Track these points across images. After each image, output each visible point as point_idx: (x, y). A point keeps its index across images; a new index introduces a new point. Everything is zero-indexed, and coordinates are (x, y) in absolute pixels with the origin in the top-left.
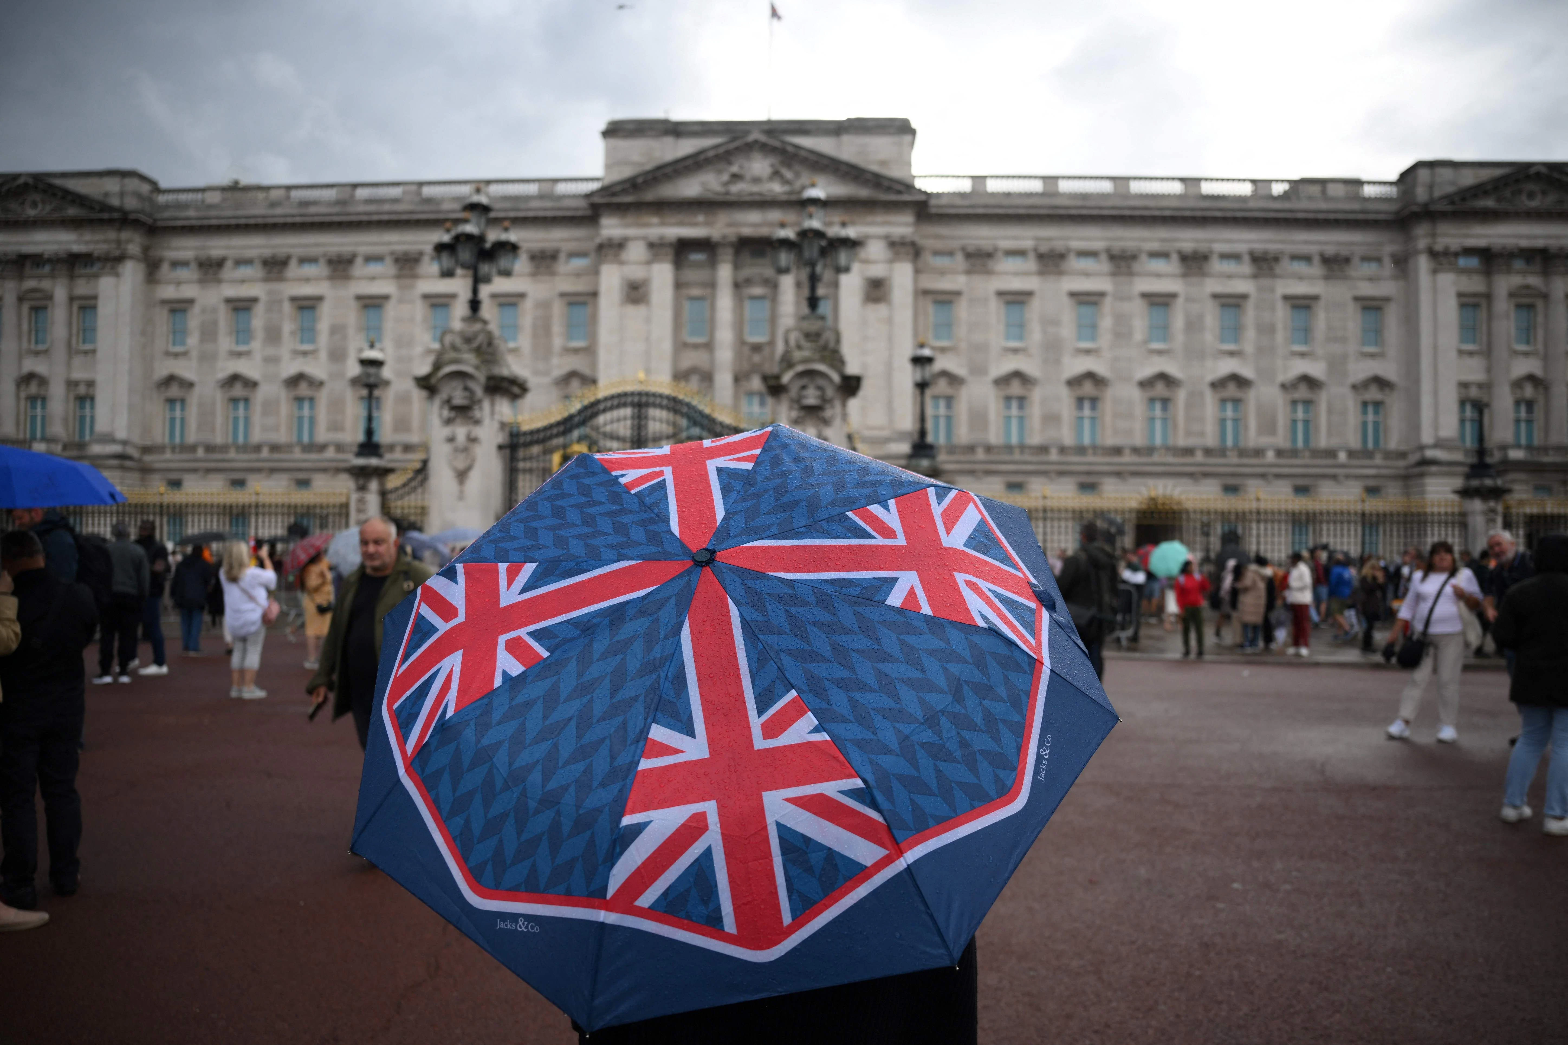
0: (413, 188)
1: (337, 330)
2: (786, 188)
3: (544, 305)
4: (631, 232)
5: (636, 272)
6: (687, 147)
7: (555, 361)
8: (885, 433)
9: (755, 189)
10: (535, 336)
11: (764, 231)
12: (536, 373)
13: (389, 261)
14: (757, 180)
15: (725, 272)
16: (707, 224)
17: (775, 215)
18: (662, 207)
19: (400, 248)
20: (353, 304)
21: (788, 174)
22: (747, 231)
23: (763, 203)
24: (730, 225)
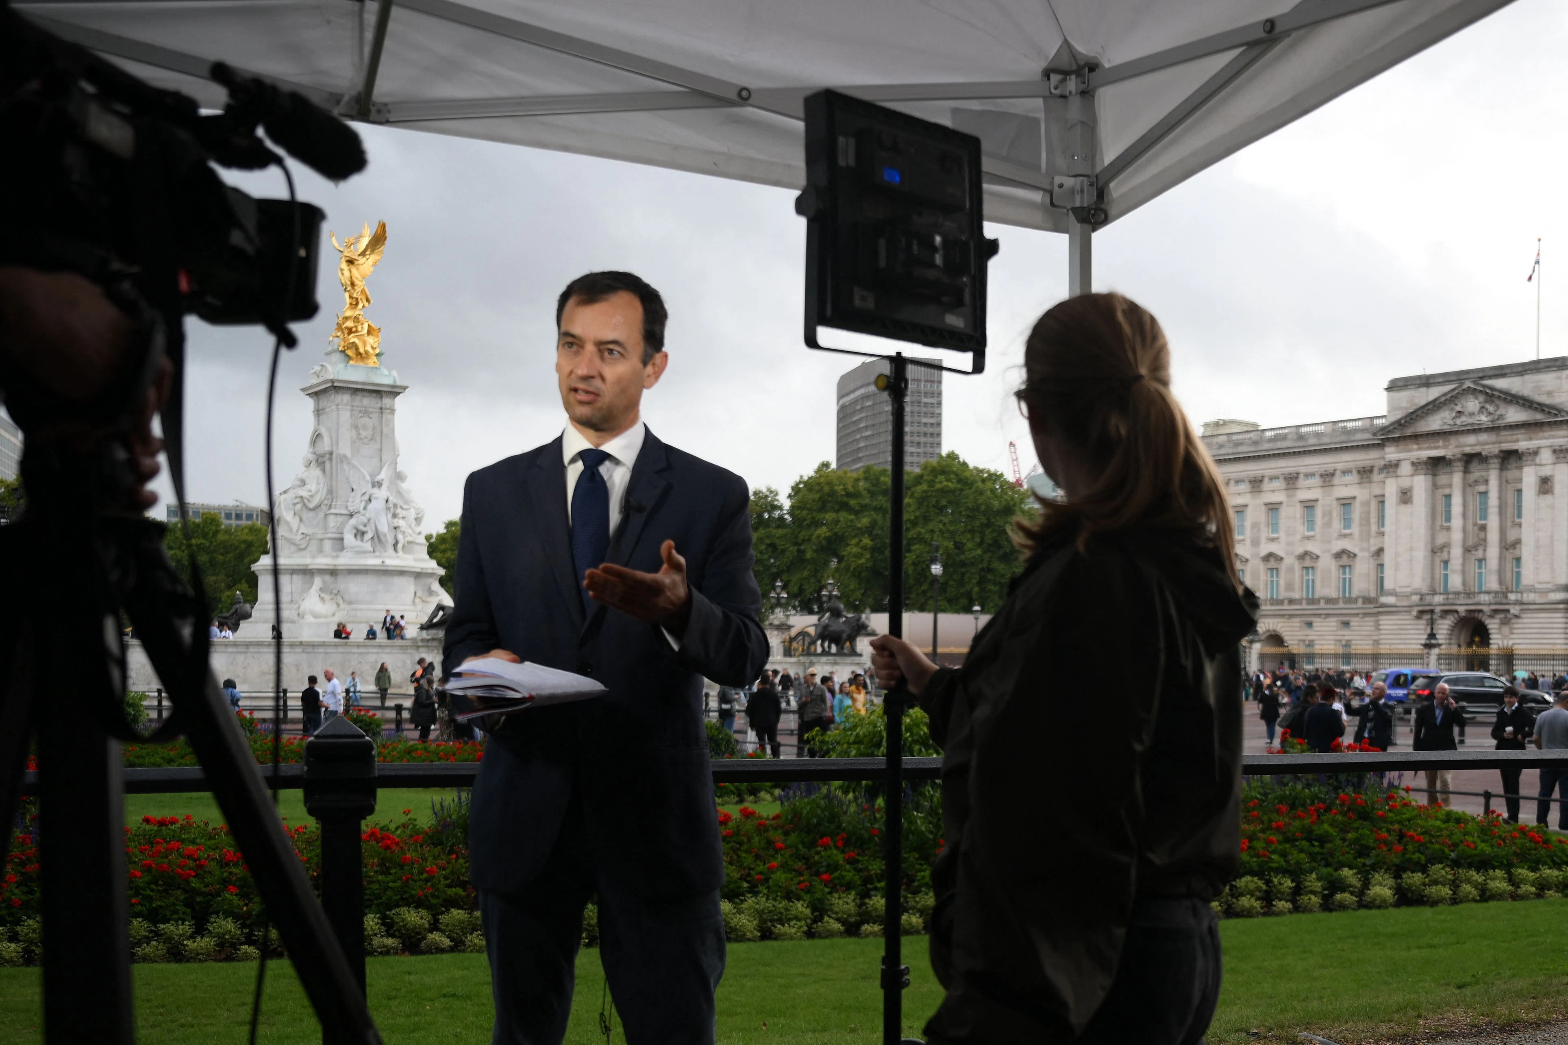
0: (1294, 429)
1: (1255, 525)
2: (1489, 418)
3: (1366, 504)
4: (1402, 456)
5: (1405, 482)
6: (1434, 393)
7: (1372, 541)
8: (1550, 586)
9: (1470, 421)
10: (1361, 525)
11: (1477, 449)
12: (1362, 550)
13: (1282, 480)
14: (1472, 414)
15: (1457, 478)
16: (1445, 447)
17: (1484, 437)
18: (1416, 437)
19: (1287, 470)
20: (1263, 508)
21: (1491, 408)
22: (1468, 450)
23: (1476, 430)
24: (1457, 447)
